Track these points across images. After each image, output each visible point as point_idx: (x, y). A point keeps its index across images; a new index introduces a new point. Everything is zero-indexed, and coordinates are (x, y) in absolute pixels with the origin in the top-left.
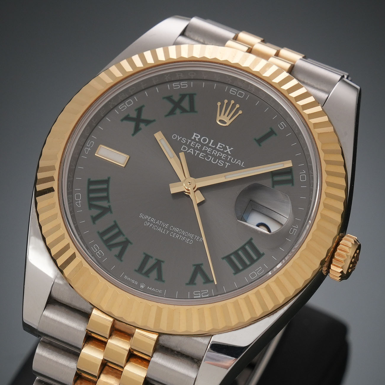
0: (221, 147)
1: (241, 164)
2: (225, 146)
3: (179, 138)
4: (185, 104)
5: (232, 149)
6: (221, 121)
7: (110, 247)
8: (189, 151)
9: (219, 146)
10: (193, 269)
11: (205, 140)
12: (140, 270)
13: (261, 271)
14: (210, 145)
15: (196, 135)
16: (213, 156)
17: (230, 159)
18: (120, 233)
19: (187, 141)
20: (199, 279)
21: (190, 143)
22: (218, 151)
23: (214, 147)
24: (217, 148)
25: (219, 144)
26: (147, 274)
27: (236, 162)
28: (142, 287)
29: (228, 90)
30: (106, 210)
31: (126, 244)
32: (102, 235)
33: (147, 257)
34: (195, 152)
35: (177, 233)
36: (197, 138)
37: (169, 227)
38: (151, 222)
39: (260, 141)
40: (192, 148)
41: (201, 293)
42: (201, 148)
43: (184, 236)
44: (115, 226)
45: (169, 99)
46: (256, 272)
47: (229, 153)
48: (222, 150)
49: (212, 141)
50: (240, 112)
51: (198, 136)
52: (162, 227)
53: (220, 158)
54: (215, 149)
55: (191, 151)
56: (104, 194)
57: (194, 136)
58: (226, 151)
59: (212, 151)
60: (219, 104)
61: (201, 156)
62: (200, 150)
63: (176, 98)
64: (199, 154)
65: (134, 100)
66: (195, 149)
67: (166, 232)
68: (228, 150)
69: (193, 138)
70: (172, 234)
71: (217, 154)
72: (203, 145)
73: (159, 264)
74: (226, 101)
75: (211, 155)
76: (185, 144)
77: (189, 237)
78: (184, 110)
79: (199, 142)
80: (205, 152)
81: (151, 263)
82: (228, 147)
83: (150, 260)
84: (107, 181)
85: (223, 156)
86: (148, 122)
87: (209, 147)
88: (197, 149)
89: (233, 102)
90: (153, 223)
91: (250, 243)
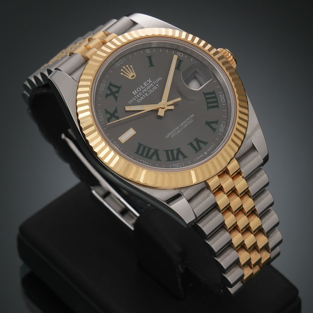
0: (146, 84)
1: (160, 79)
2: (147, 82)
3: (132, 101)
4: (114, 89)
5: (149, 79)
6: (132, 77)
7: (177, 159)
8: (141, 99)
9: (145, 85)
10: (207, 126)
11: (139, 90)
12: (197, 151)
13: (222, 96)
14: (143, 88)
15: (134, 92)
16: (149, 89)
17: (155, 82)
18: (172, 151)
19: (135, 98)
20: (213, 125)
21: (137, 96)
22: (148, 86)
23: (144, 87)
24: (146, 86)
25: (144, 84)
26: (200, 148)
27: (158, 80)
28: (206, 153)
29: (116, 66)
30: (156, 152)
31: (179, 151)
32: (169, 160)
33: (191, 144)
34: (143, 97)
35: (184, 125)
36: (136, 92)
37: (179, 127)
38: (173, 134)
39: (151, 65)
40: (140, 97)
41: (222, 128)
42: (142, 93)
43: (187, 122)
44: (167, 152)
45: (107, 95)
46: (222, 98)
47: (151, 81)
48: (148, 84)
49: (141, 86)
50: (131, 66)
51: (135, 92)
52: (178, 130)
53: (152, 87)
54: (146, 87)
55: (142, 98)
56: (147, 149)
57: (134, 93)
58: (150, 83)
59: (146, 89)
60: (122, 74)
61: (147, 95)
62: (143, 94)
63: (109, 92)
64: (145, 96)
65: (100, 112)
66: (142, 96)
67: (181, 130)
68: (150, 81)
69: (135, 94)
70: (184, 127)
71: (149, 87)
72: (141, 91)
73: (197, 141)
74: (122, 70)
75: (148, 90)
76: (137, 99)
77: (189, 120)
78: (118, 92)
79: (139, 92)
80: (145, 92)
81: (195, 144)
82: (148, 81)
83: (193, 143)
84: (140, 145)
85: (151, 85)
86: (116, 111)
87: (144, 89)
88: (142, 95)
89: (124, 67)
90: (173, 133)
91: (205, 94)
